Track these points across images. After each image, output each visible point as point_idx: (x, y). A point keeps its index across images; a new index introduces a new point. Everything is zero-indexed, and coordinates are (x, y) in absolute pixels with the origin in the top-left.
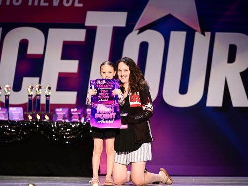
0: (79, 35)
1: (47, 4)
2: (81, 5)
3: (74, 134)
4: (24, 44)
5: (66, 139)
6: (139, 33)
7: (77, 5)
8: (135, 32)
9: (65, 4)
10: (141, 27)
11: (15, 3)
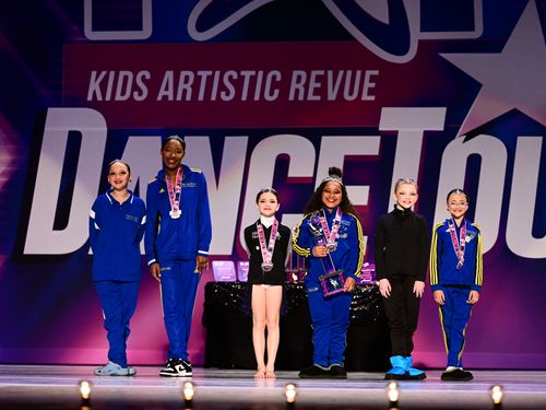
0: (369, 146)
1: (318, 98)
2: (372, 98)
3: (365, 303)
4: (282, 162)
5: (352, 312)
6: (466, 140)
7: (365, 97)
8: (459, 140)
9: (347, 97)
10: (469, 130)
11: (267, 97)
